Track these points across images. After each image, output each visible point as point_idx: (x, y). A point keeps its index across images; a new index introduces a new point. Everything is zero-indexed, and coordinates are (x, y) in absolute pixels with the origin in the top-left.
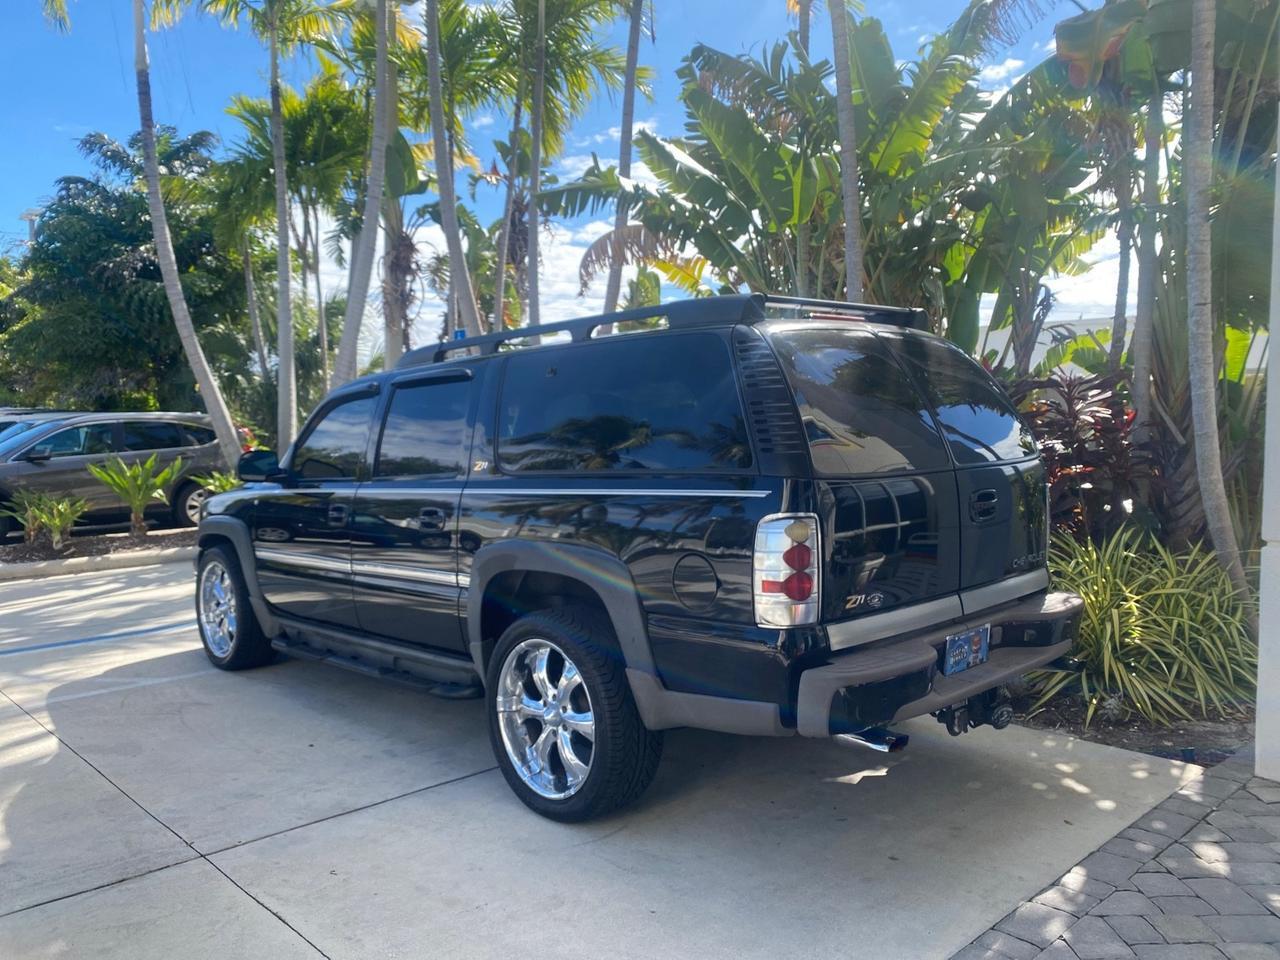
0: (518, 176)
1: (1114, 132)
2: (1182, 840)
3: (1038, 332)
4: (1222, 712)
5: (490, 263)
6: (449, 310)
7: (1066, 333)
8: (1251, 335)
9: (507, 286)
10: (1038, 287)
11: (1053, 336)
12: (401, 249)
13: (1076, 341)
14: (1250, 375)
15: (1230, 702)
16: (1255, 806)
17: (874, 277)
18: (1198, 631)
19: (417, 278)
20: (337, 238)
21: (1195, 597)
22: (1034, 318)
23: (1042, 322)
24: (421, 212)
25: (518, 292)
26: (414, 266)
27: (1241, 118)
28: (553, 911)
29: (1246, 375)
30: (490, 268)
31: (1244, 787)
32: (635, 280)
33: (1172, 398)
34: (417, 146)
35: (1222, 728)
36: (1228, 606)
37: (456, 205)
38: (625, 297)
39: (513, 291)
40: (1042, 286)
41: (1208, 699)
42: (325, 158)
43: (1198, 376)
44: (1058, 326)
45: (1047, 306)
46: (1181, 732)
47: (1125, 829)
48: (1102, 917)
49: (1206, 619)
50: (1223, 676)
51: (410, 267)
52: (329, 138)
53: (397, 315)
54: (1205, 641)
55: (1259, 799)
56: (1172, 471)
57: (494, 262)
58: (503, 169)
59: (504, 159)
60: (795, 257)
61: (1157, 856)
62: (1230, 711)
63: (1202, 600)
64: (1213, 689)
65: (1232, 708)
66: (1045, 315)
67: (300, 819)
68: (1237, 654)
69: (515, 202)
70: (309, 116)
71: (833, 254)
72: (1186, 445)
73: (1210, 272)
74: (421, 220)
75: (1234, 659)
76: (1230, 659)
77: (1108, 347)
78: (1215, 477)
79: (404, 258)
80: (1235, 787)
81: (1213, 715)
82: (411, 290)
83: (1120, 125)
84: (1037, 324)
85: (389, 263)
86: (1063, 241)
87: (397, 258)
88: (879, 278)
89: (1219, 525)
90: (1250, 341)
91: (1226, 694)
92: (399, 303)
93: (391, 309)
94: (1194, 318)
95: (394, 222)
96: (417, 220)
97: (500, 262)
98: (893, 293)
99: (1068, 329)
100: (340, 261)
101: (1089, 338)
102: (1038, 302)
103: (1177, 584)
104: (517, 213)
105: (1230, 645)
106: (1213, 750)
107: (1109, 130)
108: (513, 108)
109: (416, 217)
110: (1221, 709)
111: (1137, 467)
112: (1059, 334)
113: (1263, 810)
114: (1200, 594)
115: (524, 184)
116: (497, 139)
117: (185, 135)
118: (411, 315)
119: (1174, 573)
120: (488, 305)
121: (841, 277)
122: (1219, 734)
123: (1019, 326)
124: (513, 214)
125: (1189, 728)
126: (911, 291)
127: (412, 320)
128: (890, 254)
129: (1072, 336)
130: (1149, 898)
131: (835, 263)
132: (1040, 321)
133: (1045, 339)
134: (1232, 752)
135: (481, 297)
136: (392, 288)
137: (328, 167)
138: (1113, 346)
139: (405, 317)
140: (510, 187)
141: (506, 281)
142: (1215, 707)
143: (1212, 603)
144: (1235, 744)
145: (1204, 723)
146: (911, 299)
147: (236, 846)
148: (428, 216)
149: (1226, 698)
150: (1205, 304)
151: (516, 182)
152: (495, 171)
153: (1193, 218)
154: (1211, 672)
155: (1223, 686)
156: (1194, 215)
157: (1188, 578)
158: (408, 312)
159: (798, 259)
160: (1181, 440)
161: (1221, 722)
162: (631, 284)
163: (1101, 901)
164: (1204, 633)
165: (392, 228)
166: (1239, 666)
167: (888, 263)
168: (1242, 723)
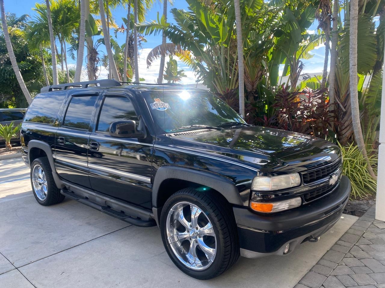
0: (130, 29)
1: (324, 9)
2: (356, 244)
3: (299, 76)
4: (361, 197)
5: (122, 57)
6: (109, 73)
7: (307, 77)
8: (365, 76)
9: (128, 65)
10: (298, 61)
11: (303, 77)
12: (93, 53)
13: (310, 79)
14: (364, 89)
15: (363, 194)
16: (377, 231)
17: (246, 59)
18: (352, 171)
19: (98, 63)
20: (71, 50)
21: (351, 160)
22: (297, 72)
23: (300, 73)
24: (99, 41)
25: (132, 67)
26: (97, 59)
27: (363, 5)
28: (144, 285)
29: (363, 89)
30: (122, 59)
31: (373, 223)
32: (169, 62)
33: (341, 96)
34: (97, 20)
35: (361, 202)
36: (362, 163)
37: (110, 39)
38: (166, 67)
39: (130, 66)
40: (300, 61)
41: (356, 193)
42: (66, 23)
43: (353, 89)
44: (305, 74)
45: (301, 67)
46: (349, 204)
47: (337, 241)
48: (335, 276)
49: (355, 167)
50: (361, 186)
51: (96, 59)
52: (67, 17)
53: (92, 75)
54: (355, 174)
55: (378, 228)
56: (341, 120)
57: (123, 57)
58: (125, 27)
59: (126, 24)
60: (221, 53)
61: (349, 251)
62: (363, 196)
63: (354, 161)
64: (358, 190)
65: (364, 196)
66: (301, 71)
67: (54, 251)
68: (366, 178)
69: (129, 38)
70: (60, 10)
71: (233, 52)
72: (346, 111)
73: (357, 54)
74: (99, 44)
75: (364, 180)
76: (363, 180)
77: (321, 81)
78: (358, 122)
79: (94, 56)
80: (370, 224)
81: (358, 198)
82: (97, 67)
83: (327, 7)
84: (298, 74)
85: (89, 58)
86: (305, 47)
87: (91, 56)
88: (248, 60)
89: (359, 137)
90: (364, 78)
91: (362, 191)
92: (93, 71)
93: (90, 73)
94: (352, 70)
95: (90, 44)
96: (98, 43)
97: (125, 57)
98: (252, 64)
99: (308, 75)
100: (73, 58)
101: (315, 78)
102: (299, 67)
103: (346, 157)
104: (130, 41)
105: (363, 175)
106: (359, 210)
107: (323, 8)
108: (128, 6)
109: (97, 43)
110: (360, 196)
111: (330, 119)
112: (305, 77)
113: (380, 232)
114: (353, 159)
115: (132, 32)
116: (123, 17)
117: (19, 16)
118: (97, 75)
119: (345, 153)
120: (121, 71)
121: (235, 60)
122: (361, 204)
123: (292, 74)
124: (129, 42)
125: (351, 203)
126: (258, 64)
127: (97, 77)
128: (252, 51)
129: (309, 77)
130: (350, 267)
131: (233, 55)
132: (299, 72)
133: (301, 78)
134: (366, 211)
135: (119, 69)
136: (90, 66)
137: (67, 26)
138: (323, 80)
139: (95, 76)
140: (128, 32)
141: (127, 63)
142: (359, 196)
143: (357, 162)
144: (366, 207)
145: (355, 201)
146: (258, 67)
147: (30, 263)
148: (101, 42)
149: (362, 192)
150: (355, 65)
151: (130, 31)
152: (123, 27)
153: (352, 37)
154: (357, 184)
155: (360, 188)
156: (352, 35)
157: (349, 154)
158: (96, 74)
159: (222, 54)
160: (344, 110)
161: (361, 200)
162: (168, 63)
163: (334, 269)
164: (354, 172)
165: (90, 46)
166: (365, 182)
167: (251, 54)
168: (367, 200)
